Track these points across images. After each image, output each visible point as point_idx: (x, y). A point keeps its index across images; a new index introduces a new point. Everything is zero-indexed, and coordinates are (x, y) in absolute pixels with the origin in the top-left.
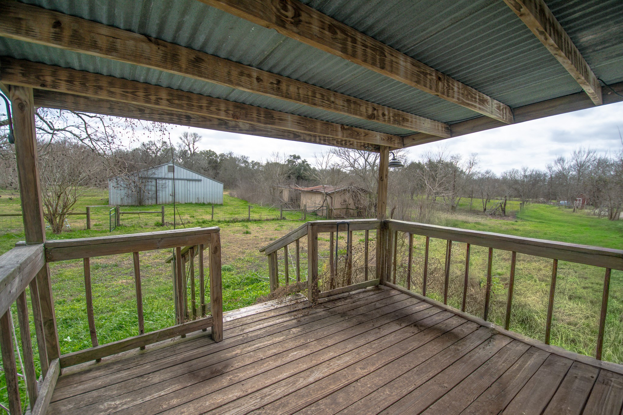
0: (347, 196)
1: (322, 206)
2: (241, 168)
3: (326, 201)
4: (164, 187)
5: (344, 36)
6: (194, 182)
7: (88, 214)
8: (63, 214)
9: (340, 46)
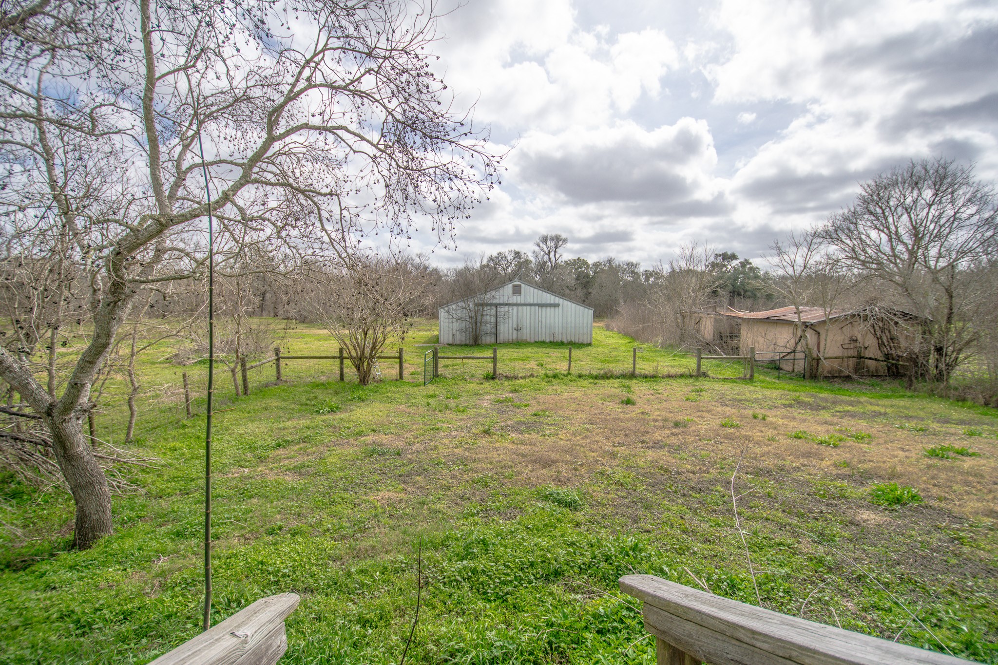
0: (861, 329)
1: (794, 351)
2: (626, 283)
3: (802, 341)
4: (506, 316)
6: (548, 309)
7: (400, 358)
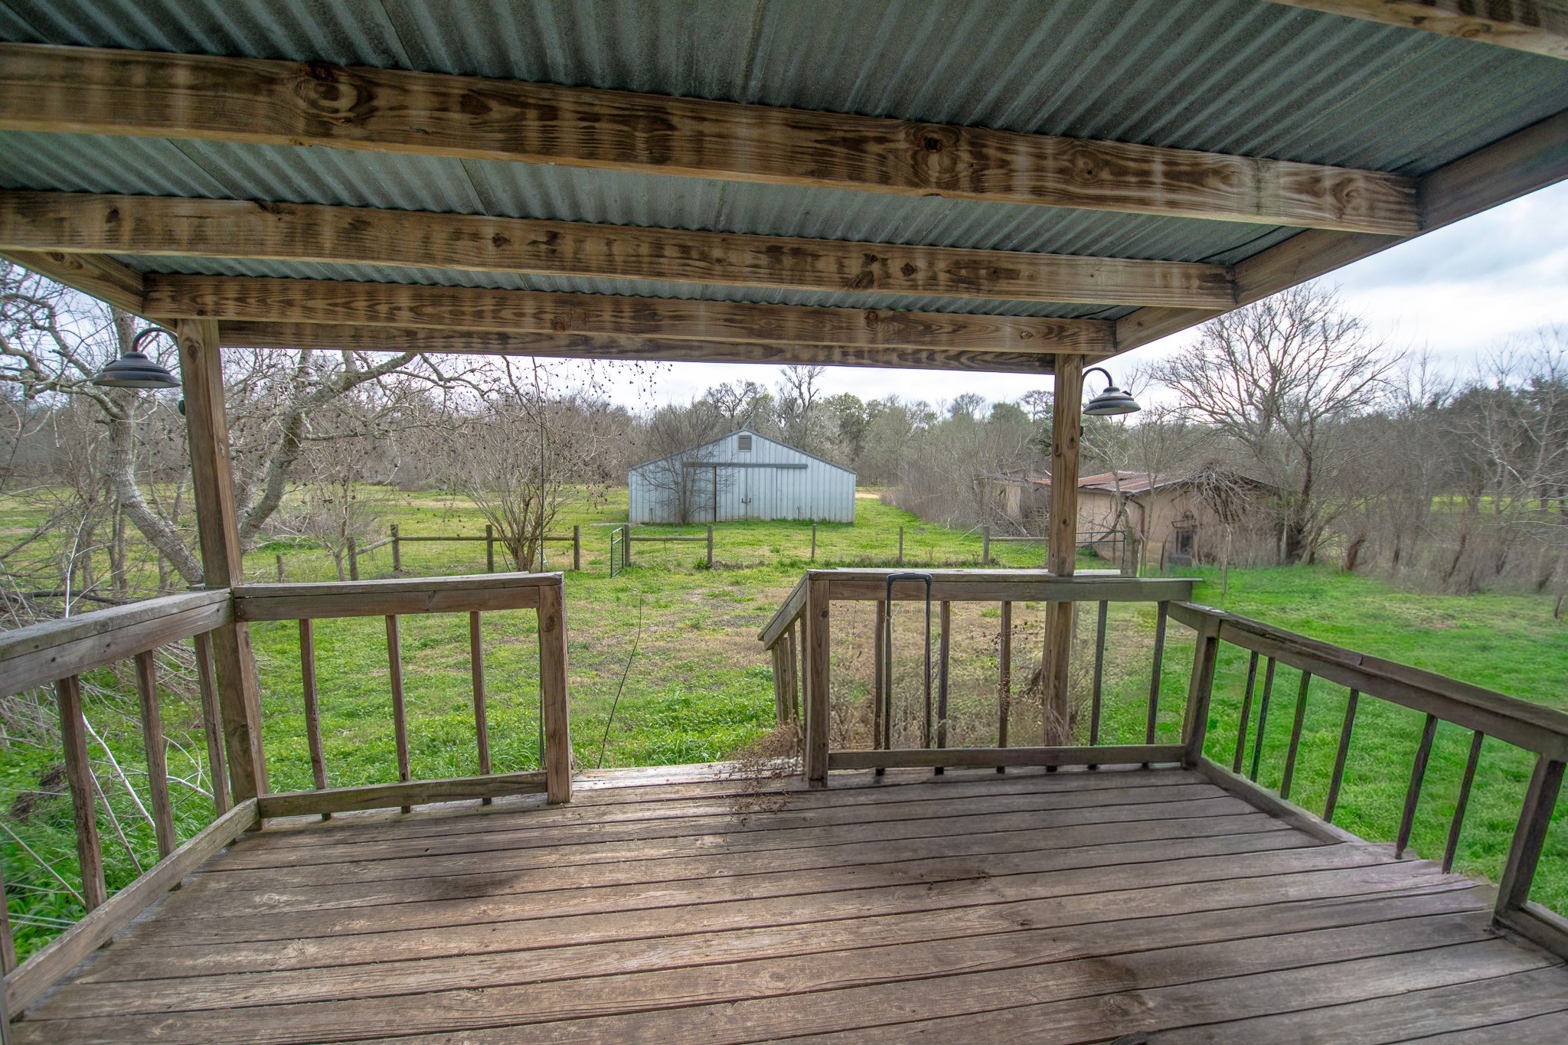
0: (1194, 503)
1: (1113, 531)
3: (1123, 518)
4: (729, 483)
5: (513, 110)
6: (791, 471)
7: (576, 539)
8: (533, 539)
9: (501, 136)
